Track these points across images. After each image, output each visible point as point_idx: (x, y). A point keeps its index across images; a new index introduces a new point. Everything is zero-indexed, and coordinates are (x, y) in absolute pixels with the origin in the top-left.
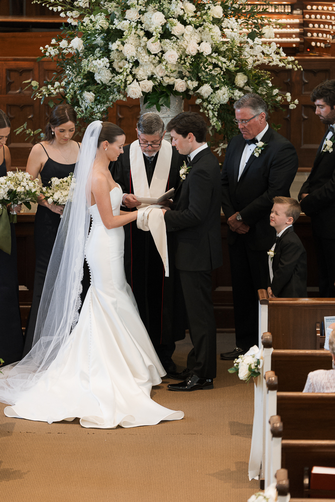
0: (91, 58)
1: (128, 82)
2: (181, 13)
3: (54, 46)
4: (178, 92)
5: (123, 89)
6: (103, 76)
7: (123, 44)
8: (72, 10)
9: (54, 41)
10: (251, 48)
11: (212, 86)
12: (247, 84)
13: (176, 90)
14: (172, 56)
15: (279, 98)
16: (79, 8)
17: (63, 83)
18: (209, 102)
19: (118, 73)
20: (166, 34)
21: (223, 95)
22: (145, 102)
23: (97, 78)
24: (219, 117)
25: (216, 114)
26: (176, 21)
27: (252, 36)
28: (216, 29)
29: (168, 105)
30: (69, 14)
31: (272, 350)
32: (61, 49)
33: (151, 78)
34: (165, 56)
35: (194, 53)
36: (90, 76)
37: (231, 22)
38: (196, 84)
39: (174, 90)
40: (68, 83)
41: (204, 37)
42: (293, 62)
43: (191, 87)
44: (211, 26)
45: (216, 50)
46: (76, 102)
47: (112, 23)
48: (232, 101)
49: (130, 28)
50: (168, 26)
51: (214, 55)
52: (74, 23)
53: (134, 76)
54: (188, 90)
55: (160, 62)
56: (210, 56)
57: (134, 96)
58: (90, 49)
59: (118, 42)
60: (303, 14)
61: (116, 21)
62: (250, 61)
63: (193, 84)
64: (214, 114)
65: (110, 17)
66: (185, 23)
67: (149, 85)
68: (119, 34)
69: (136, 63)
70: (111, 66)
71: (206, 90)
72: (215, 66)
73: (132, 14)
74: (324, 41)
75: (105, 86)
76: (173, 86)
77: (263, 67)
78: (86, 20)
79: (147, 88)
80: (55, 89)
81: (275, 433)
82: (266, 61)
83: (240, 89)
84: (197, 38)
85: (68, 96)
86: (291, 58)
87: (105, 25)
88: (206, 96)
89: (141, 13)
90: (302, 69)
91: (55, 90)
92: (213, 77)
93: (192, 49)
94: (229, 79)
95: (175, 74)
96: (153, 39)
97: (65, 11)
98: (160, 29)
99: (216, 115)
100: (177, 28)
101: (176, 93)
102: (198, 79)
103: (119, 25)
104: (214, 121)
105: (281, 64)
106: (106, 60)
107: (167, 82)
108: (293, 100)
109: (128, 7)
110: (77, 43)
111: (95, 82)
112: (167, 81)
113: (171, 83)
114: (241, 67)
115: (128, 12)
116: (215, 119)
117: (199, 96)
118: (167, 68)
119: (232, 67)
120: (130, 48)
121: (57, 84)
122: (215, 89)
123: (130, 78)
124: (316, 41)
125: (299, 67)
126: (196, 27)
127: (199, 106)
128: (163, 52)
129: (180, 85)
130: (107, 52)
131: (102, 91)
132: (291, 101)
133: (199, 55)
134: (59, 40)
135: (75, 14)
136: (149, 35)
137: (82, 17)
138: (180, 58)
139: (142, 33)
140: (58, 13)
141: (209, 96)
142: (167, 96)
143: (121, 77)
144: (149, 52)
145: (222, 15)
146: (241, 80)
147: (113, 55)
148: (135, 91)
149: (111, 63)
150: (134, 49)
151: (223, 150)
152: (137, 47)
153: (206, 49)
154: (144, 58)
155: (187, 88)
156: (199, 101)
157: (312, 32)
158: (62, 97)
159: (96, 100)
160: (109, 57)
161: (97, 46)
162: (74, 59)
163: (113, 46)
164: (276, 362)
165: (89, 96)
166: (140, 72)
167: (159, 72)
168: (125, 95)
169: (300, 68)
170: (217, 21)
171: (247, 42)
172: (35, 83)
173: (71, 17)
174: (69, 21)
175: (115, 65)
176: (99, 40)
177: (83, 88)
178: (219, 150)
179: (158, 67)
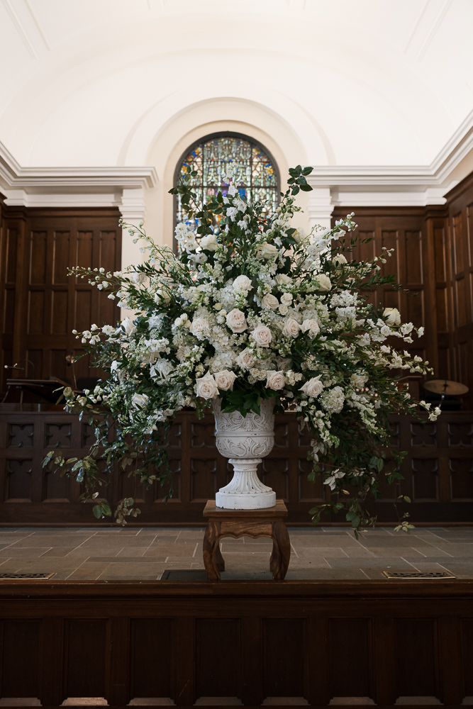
0: (143, 340)
1: (198, 374)
3: (95, 333)
4: (273, 391)
5: (188, 390)
6: (159, 370)
7: (191, 318)
9: (94, 327)
11: (322, 381)
13: (269, 388)
14: (261, 335)
15: (413, 406)
18: (319, 407)
20: (252, 307)
21: (336, 399)
22: (223, 404)
25: (329, 423)
29: (256, 411)
32: (103, 336)
33: (232, 369)
34: (253, 336)
35: (296, 334)
37: (344, 296)
38: (299, 377)
39: (266, 387)
42: (421, 364)
43: (292, 382)
45: (324, 329)
46: (122, 411)
50: (256, 298)
53: (207, 367)
54: (286, 387)
55: (243, 346)
56: (317, 338)
57: (206, 396)
59: (183, 317)
63: (293, 377)
64: (326, 426)
67: (228, 379)
69: (211, 351)
70: (173, 356)
71: (313, 386)
75: (162, 384)
76: (265, 382)
79: (226, 382)
80: (95, 395)
85: (112, 403)
86: (419, 359)
88: (314, 396)
90: (433, 373)
91: (96, 397)
93: (290, 327)
95: (267, 364)
99: (330, 426)
100: (269, 300)
101: (269, 392)
104: (326, 436)
106: (165, 341)
107: (255, 376)
111: (149, 381)
112: (256, 374)
113: (262, 378)
116: (327, 432)
118: (255, 353)
120: (199, 325)
121: (98, 389)
122: (326, 387)
123: (201, 368)
125: (429, 370)
128: (249, 330)
129: (275, 379)
132: (430, 410)
133: (302, 336)
134: (102, 325)
138: (275, 340)
139: (218, 307)
141: (319, 396)
142: (255, 398)
143: (187, 364)
144: (229, 331)
145: (330, 287)
147: (177, 340)
148: (207, 387)
149: (174, 351)
150: (206, 326)
151: (338, 480)
152: (211, 324)
153: (313, 326)
154: (221, 342)
155: (286, 384)
156: (302, 405)
159: (150, 403)
165: (139, 399)
166: (215, 362)
167: (243, 360)
169: (431, 372)
172: (68, 391)
176: (155, 321)
177: (133, 390)
178: (330, 482)
179: (242, 354)
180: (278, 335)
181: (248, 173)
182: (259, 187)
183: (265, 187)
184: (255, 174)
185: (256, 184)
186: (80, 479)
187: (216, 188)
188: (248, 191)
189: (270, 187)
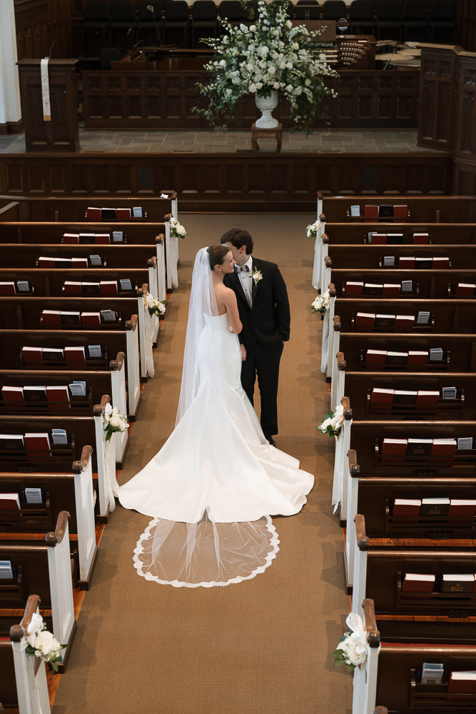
0: (230, 71)
1: (250, 84)
2: (277, 47)
3: (211, 65)
5: (246, 88)
6: (236, 81)
7: (247, 63)
8: (220, 46)
9: (211, 62)
10: (314, 65)
11: (293, 86)
12: (311, 84)
14: (272, 70)
15: (328, 92)
16: (224, 45)
17: (216, 85)
18: (291, 94)
19: (244, 79)
20: (269, 58)
21: (299, 91)
22: (258, 94)
23: (233, 82)
24: (296, 103)
25: (295, 100)
26: (274, 51)
27: (314, 59)
28: (295, 55)
29: (270, 96)
30: (218, 47)
31: (325, 223)
32: (214, 67)
33: (261, 81)
34: (269, 70)
35: (284, 68)
36: (229, 81)
37: (303, 52)
38: (284, 85)
40: (218, 84)
41: (289, 60)
42: (335, 73)
43: (282, 87)
44: (292, 53)
45: (295, 66)
46: (222, 95)
47: (241, 52)
48: (303, 94)
49: (251, 55)
50: (270, 54)
51: (294, 69)
52: (221, 53)
53: (253, 81)
54: (280, 88)
55: (266, 73)
56: (292, 70)
57: (252, 91)
58: (229, 66)
59: (244, 62)
60: (339, 47)
61: (243, 51)
62: (313, 72)
63: (283, 85)
65: (240, 49)
66: (279, 52)
67: (260, 85)
68: (244, 58)
69: (254, 74)
70: (241, 75)
71: (290, 88)
72: (295, 75)
73: (251, 47)
74: (349, 61)
75: (237, 86)
76: (272, 86)
77: (319, 75)
78: (227, 51)
79: (259, 87)
80: (211, 87)
81: (328, 266)
82: (321, 72)
83: (308, 87)
84: (285, 60)
85: (218, 91)
86: (334, 71)
87: (238, 53)
88: (290, 91)
89: (256, 47)
90: (339, 77)
92: (293, 81)
93: (282, 66)
94: (302, 82)
95: (274, 80)
96: (262, 61)
97: (217, 46)
98: (266, 56)
100: (275, 55)
101: (274, 89)
102: (286, 82)
103: (244, 53)
104: (294, 105)
105: (329, 74)
106: (238, 71)
108: (335, 93)
109: (250, 44)
110: (223, 63)
111: (232, 84)
112: (270, 83)
113: (272, 84)
114: (308, 76)
115: (249, 46)
116: (294, 103)
117: (287, 91)
118: (269, 76)
119: (303, 76)
120: (250, 67)
121: (212, 85)
122: (295, 87)
123: (251, 81)
124: (346, 62)
125: (338, 75)
126: (285, 54)
127: (287, 96)
128: (268, 68)
129: (276, 85)
130: (238, 68)
131: (236, 88)
133: (286, 69)
134: (213, 61)
135: (222, 47)
136: (260, 59)
137: (225, 49)
138: (277, 71)
139: (257, 58)
140: (213, 47)
142: (270, 91)
143: (246, 81)
144: (260, 68)
145: (298, 48)
146: (308, 82)
147: (242, 69)
148: (253, 88)
149: (241, 73)
150: (252, 66)
151: (298, 119)
152: (254, 65)
153: (290, 66)
154: (258, 71)
156: (286, 94)
157: (344, 57)
158: (215, 91)
159: (232, 93)
160: (239, 70)
161: (233, 65)
162: (222, 71)
163: (242, 65)
164: (327, 229)
165: (229, 91)
166: (256, 79)
167: (265, 78)
168: (248, 90)
170: (296, 51)
171: (311, 63)
172: (201, 85)
173: (220, 49)
174: (219, 51)
175: (243, 75)
176: (234, 61)
177: (226, 87)
178: (296, 120)
179: (265, 76)
180: (278, 70)
186: (208, 118)
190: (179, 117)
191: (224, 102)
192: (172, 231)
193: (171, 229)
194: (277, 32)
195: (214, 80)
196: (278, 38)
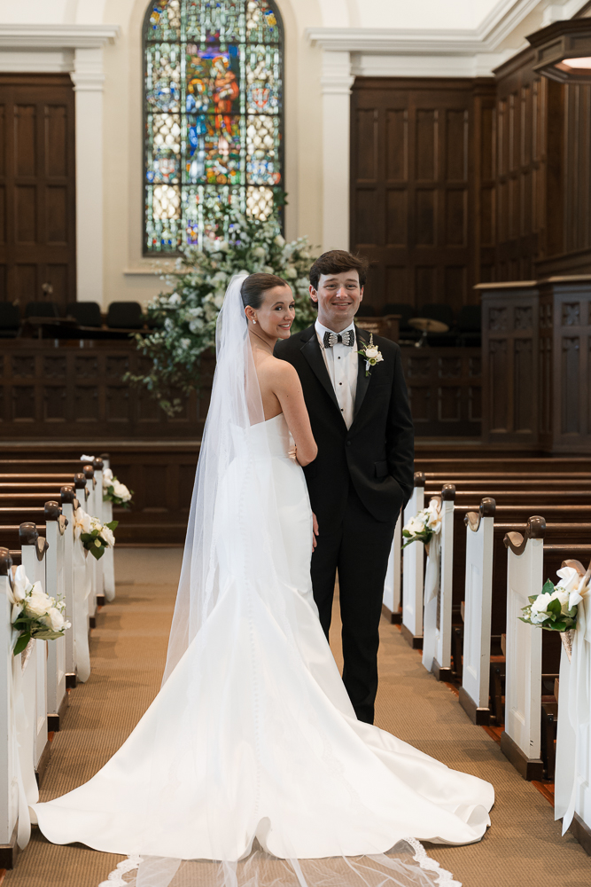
0: (187, 309)
6: (195, 326)
7: (214, 296)
17: (163, 334)
23: (192, 327)
32: (161, 304)
36: (185, 326)
40: (167, 334)
46: (173, 347)
58: (186, 303)
59: (210, 295)
68: (211, 288)
70: (204, 315)
75: (197, 334)
80: (155, 338)
85: (167, 344)
106: (199, 310)
111: (190, 331)
121: (157, 335)
131: (195, 338)
147: (206, 306)
149: (204, 312)
158: (163, 347)
160: (202, 308)
161: (192, 300)
163: (208, 298)
165: (186, 342)
172: (138, 336)
174: (168, 283)
176: (193, 296)
177: (180, 336)
181: (241, 23)
182: (256, 44)
183: (265, 44)
184: (251, 25)
185: (252, 39)
187: (198, 44)
188: (241, 48)
189: (271, 44)
190: (94, 420)
191: (177, 360)
192: (106, 492)
193: (104, 488)
194: (261, 251)
195: (160, 327)
196: (263, 262)
